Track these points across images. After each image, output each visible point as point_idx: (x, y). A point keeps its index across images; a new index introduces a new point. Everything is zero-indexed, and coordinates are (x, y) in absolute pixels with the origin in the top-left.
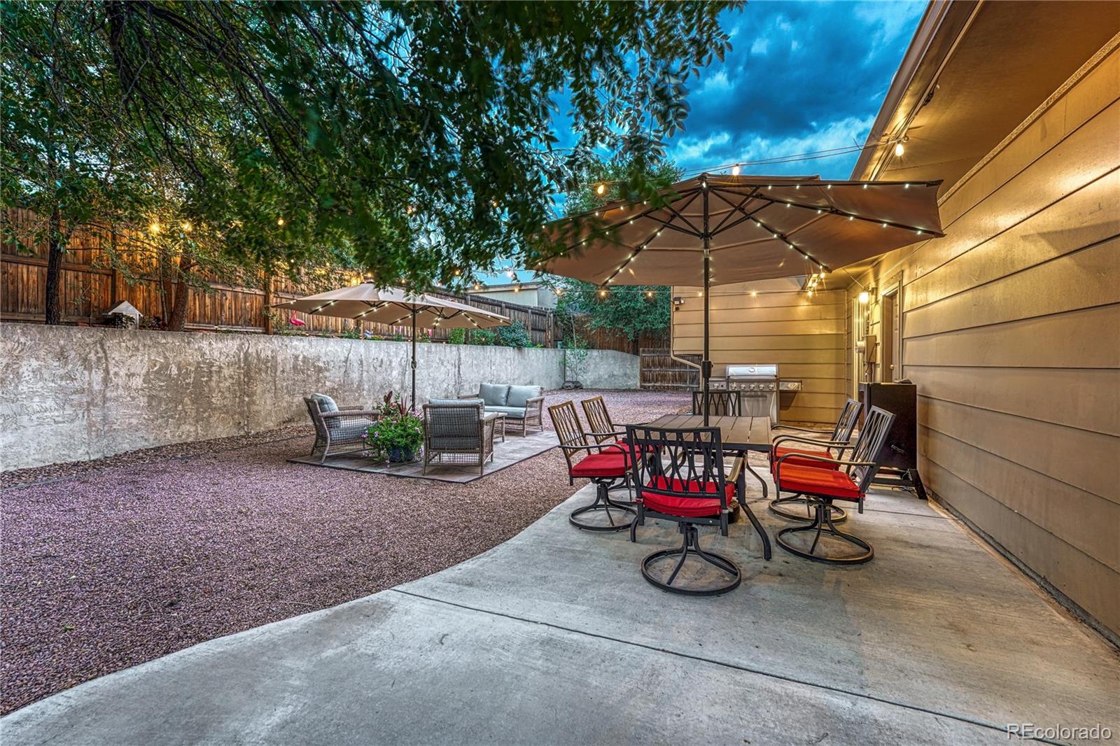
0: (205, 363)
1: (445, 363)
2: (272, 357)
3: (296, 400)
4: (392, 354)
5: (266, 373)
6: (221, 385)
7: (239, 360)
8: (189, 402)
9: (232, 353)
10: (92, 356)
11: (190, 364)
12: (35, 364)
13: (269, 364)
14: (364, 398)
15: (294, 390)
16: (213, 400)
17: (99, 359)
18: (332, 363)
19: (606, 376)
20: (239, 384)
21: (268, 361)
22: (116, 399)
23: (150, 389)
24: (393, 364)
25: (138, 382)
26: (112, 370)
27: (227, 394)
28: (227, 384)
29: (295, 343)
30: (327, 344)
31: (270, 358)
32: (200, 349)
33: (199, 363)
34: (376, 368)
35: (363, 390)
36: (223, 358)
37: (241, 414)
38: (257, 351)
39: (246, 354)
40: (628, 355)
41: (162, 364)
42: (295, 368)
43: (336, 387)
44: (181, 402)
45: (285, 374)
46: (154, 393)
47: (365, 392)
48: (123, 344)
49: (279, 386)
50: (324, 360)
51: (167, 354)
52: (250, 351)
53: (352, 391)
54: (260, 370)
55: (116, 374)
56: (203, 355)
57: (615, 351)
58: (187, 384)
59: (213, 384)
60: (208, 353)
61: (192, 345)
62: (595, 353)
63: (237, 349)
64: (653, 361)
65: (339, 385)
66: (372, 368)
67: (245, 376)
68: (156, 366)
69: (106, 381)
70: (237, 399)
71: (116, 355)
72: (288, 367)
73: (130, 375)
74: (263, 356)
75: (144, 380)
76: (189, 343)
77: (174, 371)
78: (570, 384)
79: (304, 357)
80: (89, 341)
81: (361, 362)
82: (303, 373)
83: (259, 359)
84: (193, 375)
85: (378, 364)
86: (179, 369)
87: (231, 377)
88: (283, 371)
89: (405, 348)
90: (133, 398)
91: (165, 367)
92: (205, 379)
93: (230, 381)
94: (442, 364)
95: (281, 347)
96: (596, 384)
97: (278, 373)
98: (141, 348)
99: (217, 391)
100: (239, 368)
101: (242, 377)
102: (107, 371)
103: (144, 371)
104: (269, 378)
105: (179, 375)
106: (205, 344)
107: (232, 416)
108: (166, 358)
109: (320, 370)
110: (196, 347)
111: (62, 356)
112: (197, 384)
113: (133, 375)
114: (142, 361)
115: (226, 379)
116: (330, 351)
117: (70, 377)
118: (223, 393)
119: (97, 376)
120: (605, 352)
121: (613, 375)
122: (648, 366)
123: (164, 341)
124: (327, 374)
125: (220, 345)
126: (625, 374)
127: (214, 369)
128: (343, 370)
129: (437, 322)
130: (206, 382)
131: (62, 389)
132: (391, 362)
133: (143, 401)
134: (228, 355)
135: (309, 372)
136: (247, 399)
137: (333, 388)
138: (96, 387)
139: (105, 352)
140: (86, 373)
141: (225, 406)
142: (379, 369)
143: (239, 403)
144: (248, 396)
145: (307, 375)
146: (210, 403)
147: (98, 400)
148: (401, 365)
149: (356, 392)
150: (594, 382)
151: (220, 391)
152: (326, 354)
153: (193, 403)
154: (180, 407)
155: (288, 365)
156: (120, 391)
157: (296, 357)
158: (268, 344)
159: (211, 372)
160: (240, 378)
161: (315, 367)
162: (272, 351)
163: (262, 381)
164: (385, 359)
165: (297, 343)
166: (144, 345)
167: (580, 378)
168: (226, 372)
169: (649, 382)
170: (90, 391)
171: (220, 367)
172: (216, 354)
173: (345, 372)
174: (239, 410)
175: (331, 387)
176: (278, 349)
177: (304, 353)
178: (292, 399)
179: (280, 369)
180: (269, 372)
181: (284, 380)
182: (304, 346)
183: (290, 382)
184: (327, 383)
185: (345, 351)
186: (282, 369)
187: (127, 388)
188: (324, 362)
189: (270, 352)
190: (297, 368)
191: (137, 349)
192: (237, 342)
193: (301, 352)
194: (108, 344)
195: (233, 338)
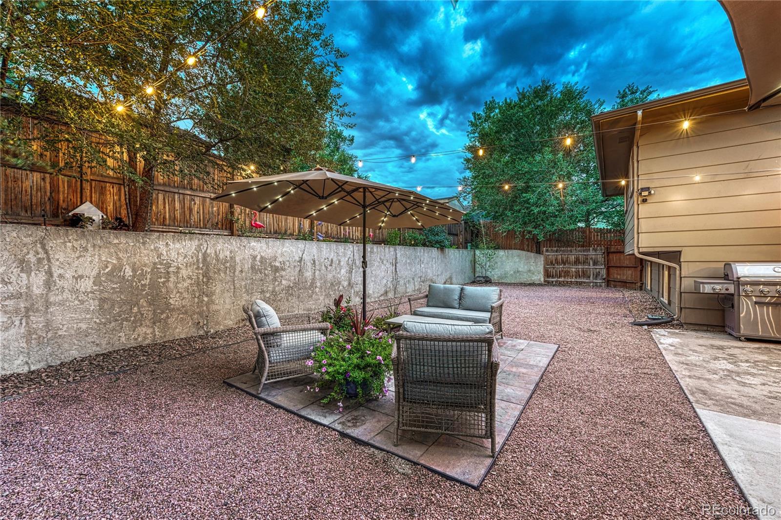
0: (161, 264)
1: (385, 262)
2: (231, 258)
4: (341, 254)
5: (225, 273)
6: (179, 285)
7: (198, 260)
8: (145, 304)
9: (190, 253)
10: (31, 257)
11: (145, 265)
13: (228, 264)
14: (317, 294)
15: (253, 289)
16: (171, 301)
17: (40, 261)
18: (287, 263)
19: (512, 272)
20: (198, 284)
21: (226, 261)
22: (61, 304)
23: (101, 292)
24: (342, 263)
25: (87, 285)
26: (56, 272)
27: (185, 295)
28: (186, 285)
29: (253, 244)
30: (283, 245)
31: (228, 258)
32: (156, 249)
33: (155, 264)
34: (326, 268)
35: (316, 287)
36: (181, 258)
37: (200, 314)
38: (216, 252)
39: (205, 255)
40: (532, 254)
41: (114, 265)
42: (253, 267)
43: (291, 285)
44: (137, 304)
45: (244, 274)
46: (106, 295)
47: (317, 290)
48: (68, 244)
49: (238, 286)
50: (281, 260)
51: (121, 255)
52: (208, 251)
53: (306, 288)
54: (219, 270)
55: (61, 276)
56: (159, 256)
57: (519, 251)
58: (142, 285)
59: (171, 285)
60: (165, 253)
61: (147, 245)
62: (501, 253)
63: (196, 250)
64: (556, 259)
65: (294, 283)
66: (323, 268)
67: (203, 276)
68: (107, 267)
69: (49, 284)
70: (196, 300)
71: (61, 256)
72: (247, 266)
73: (78, 278)
74: (221, 256)
75: (94, 283)
76: (144, 243)
77: (129, 272)
78: (481, 279)
79: (262, 257)
80: (28, 240)
81: (314, 261)
82: (261, 273)
83: (218, 260)
84: (149, 276)
85: (329, 263)
86: (134, 270)
87: (190, 278)
88: (241, 271)
89: (352, 249)
90: (82, 302)
91: (119, 268)
92: (163, 280)
93: (189, 281)
94: (382, 262)
95: (239, 248)
96: (502, 278)
97: (237, 273)
98: (90, 249)
99: (175, 292)
100: (198, 268)
101: (201, 277)
102: (50, 273)
103: (94, 273)
104: (228, 278)
105: (134, 276)
106: (161, 244)
107: (191, 316)
108: (119, 259)
109: (276, 270)
110: (152, 247)
112: (153, 285)
113: (81, 277)
114: (91, 262)
115: (184, 280)
116: (285, 251)
118: (181, 293)
119: (37, 280)
120: (511, 252)
121: (518, 272)
122: (552, 263)
123: (116, 241)
124: (283, 273)
125: (178, 245)
126: (530, 271)
127: (171, 269)
128: (298, 269)
129: (383, 222)
130: (164, 283)
132: (340, 261)
133: (93, 305)
134: (186, 256)
135: (266, 272)
136: (206, 299)
137: (289, 287)
138: (37, 291)
139: (46, 252)
140: (24, 275)
141: (183, 307)
142: (329, 268)
143: (198, 303)
144: (207, 296)
145: (265, 274)
146: (168, 304)
147: (40, 305)
148: (348, 264)
149: (310, 289)
150: (501, 277)
151: (178, 292)
152: (282, 255)
153: (150, 304)
154: (135, 309)
156: (66, 295)
157: (254, 258)
158: (226, 245)
159: (168, 273)
160: (198, 278)
161: (272, 267)
162: (231, 252)
163: (221, 281)
164: (335, 259)
165: (255, 244)
166: (94, 246)
167: (488, 274)
168: (184, 273)
169: (553, 277)
170: (29, 295)
171: (178, 268)
172: (173, 255)
173: (299, 271)
174: (198, 310)
175: (287, 285)
176: (237, 249)
177: (262, 254)
178: (251, 297)
179: (238, 269)
180: (227, 272)
181: (243, 280)
182: (261, 247)
183: (248, 282)
184: (284, 282)
185: (299, 251)
186: (240, 269)
187: (74, 291)
188: (280, 262)
189: (228, 253)
190: (255, 268)
191: (86, 249)
192: (196, 242)
193: (259, 253)
194: (50, 244)
195: (191, 239)
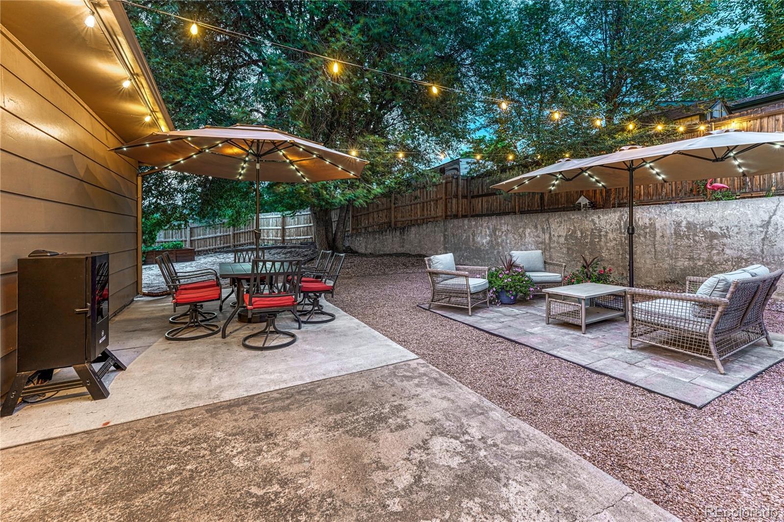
0: (596, 230)
3: (679, 264)
5: (645, 237)
6: (608, 244)
9: (614, 222)
10: (545, 227)
11: (587, 230)
12: (529, 230)
15: (677, 254)
17: (547, 228)
22: (554, 248)
23: (568, 244)
25: (562, 240)
26: (553, 233)
27: (612, 251)
28: (612, 244)
31: (648, 225)
32: (593, 220)
33: (592, 229)
36: (608, 226)
37: (623, 267)
41: (573, 230)
42: (677, 233)
43: (745, 256)
45: (665, 239)
46: (570, 246)
48: (556, 220)
49: (659, 249)
50: (720, 224)
51: (575, 225)
55: (554, 235)
56: (595, 224)
58: (586, 242)
59: (602, 244)
60: (598, 223)
61: (588, 219)
63: (618, 219)
68: (570, 231)
69: (550, 238)
70: (620, 256)
71: (553, 226)
72: (669, 231)
73: (559, 236)
75: (565, 239)
76: (586, 217)
77: (579, 234)
79: (689, 223)
80: (544, 220)
82: (688, 239)
84: (589, 237)
86: (582, 234)
87: (615, 239)
88: (663, 236)
90: (561, 248)
91: (574, 232)
92: (597, 240)
93: (615, 242)
95: (659, 215)
97: (658, 238)
98: (563, 222)
99: (605, 249)
100: (621, 233)
101: (623, 240)
102: (550, 234)
103: (565, 234)
105: (582, 237)
106: (595, 218)
108: (574, 227)
109: (714, 236)
110: (591, 219)
111: (536, 227)
112: (592, 242)
114: (563, 229)
115: (611, 241)
116: (730, 214)
117: (538, 236)
118: (609, 250)
119: (547, 236)
124: (725, 240)
125: (606, 217)
127: (602, 233)
128: (760, 237)
130: (598, 242)
131: (537, 241)
133: (565, 251)
134: (611, 225)
135: (697, 238)
138: (547, 241)
139: (549, 225)
140: (543, 234)
145: (694, 240)
147: (548, 248)
152: (723, 219)
155: (668, 232)
156: (556, 244)
157: (679, 224)
158: (645, 214)
159: (600, 235)
161: (704, 233)
162: (650, 219)
165: (678, 210)
166: (564, 220)
168: (611, 236)
171: (607, 232)
172: (603, 223)
173: (763, 239)
174: (621, 264)
175: (735, 256)
176: (656, 217)
177: (688, 219)
178: (675, 262)
179: (659, 234)
180: (647, 236)
181: (664, 244)
182: (688, 213)
183: (672, 247)
184: (728, 251)
185: (761, 213)
186: (661, 234)
187: (558, 243)
188: (721, 228)
189: (647, 220)
190: (680, 234)
191: (561, 222)
192: (618, 214)
193: (685, 218)
194: (550, 221)
195: (615, 212)
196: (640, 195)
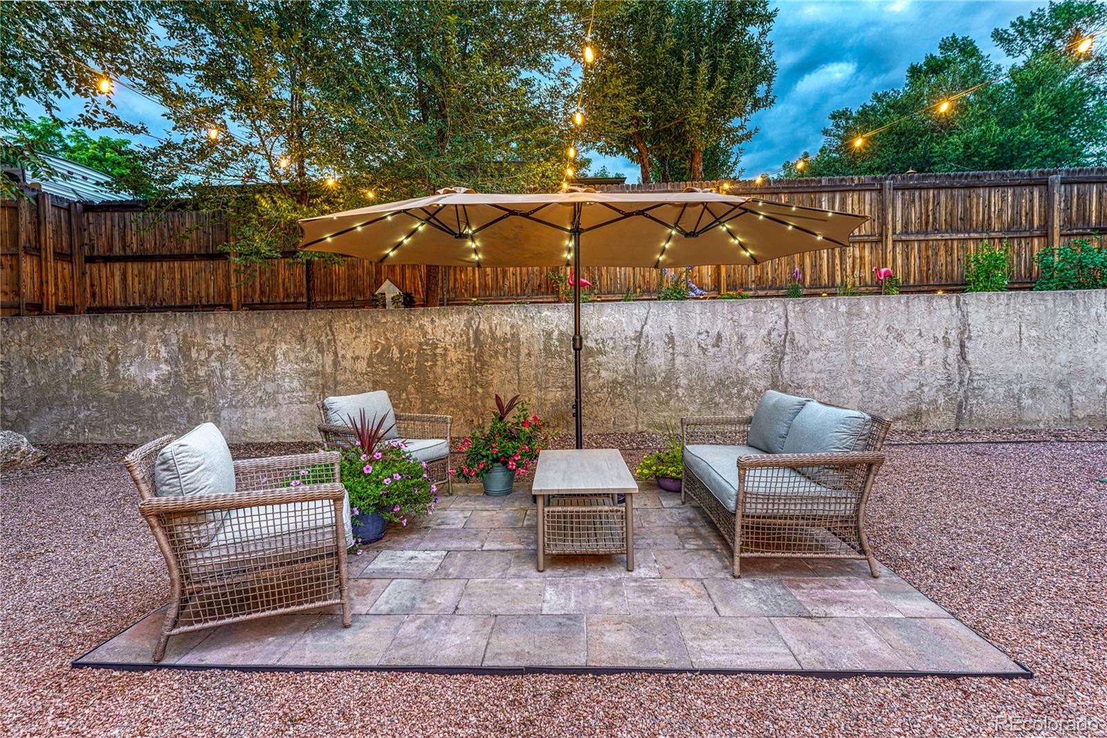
0: (427, 344)
1: (908, 337)
2: (513, 335)
3: (550, 396)
4: (744, 323)
5: (505, 356)
6: (448, 371)
7: (468, 340)
8: (413, 391)
9: (459, 331)
10: (324, 340)
11: (411, 346)
12: (284, 347)
13: (509, 344)
14: (679, 399)
15: (547, 382)
16: (439, 389)
17: (329, 341)
18: (611, 343)
20: (470, 371)
21: (506, 340)
22: (345, 383)
23: (374, 373)
24: (749, 342)
25: (362, 366)
26: (341, 353)
27: (455, 383)
28: (455, 370)
29: (545, 313)
30: (600, 312)
31: (509, 336)
32: (421, 327)
33: (421, 344)
34: (704, 350)
35: (677, 387)
36: (448, 338)
37: (474, 409)
38: (491, 328)
39: (477, 333)
41: (383, 346)
42: (547, 349)
43: (620, 379)
44: (405, 390)
45: (533, 359)
46: (378, 378)
47: (681, 391)
48: (348, 326)
49: (524, 376)
50: (595, 336)
51: (388, 335)
52: (481, 327)
53: (652, 387)
54: (496, 352)
55: (343, 357)
56: (425, 334)
58: (409, 369)
59: (439, 370)
60: (430, 331)
61: (412, 323)
63: (465, 325)
65: (624, 376)
66: (696, 349)
67: (476, 360)
68: (377, 348)
69: (336, 363)
70: (468, 390)
71: (341, 337)
72: (538, 346)
73: (356, 358)
74: (499, 333)
75: (368, 364)
76: (409, 321)
77: (396, 354)
79: (560, 333)
80: (321, 323)
81: (671, 339)
82: (561, 357)
83: (494, 339)
84: (415, 359)
85: (710, 341)
86: (401, 352)
87: (459, 362)
88: (529, 355)
89: (781, 311)
90: (360, 383)
91: (387, 349)
92: (430, 363)
93: (459, 366)
94: (899, 338)
95: (524, 321)
97: (522, 357)
98: (364, 330)
99: (443, 379)
100: (469, 350)
101: (473, 361)
102: (336, 354)
103: (367, 354)
104: (510, 364)
105: (401, 358)
106: (425, 321)
107: (463, 411)
108: (387, 339)
109: (589, 353)
110: (417, 325)
111: (302, 339)
112: (420, 369)
113: (358, 358)
114: (364, 342)
115: (453, 365)
116: (606, 322)
117: (307, 360)
118: (450, 381)
119: (329, 359)
123: (384, 320)
124: (602, 359)
125: (444, 322)
127: (439, 351)
128: (633, 352)
129: (663, 251)
130: (431, 367)
131: (304, 371)
132: (742, 338)
134: (453, 335)
136: (480, 390)
137: (615, 381)
138: (328, 370)
139: (333, 334)
140: (320, 355)
141: (453, 398)
142: (712, 351)
143: (470, 395)
144: (482, 386)
145: (568, 359)
146: (436, 393)
147: (330, 384)
148: (768, 342)
149: (663, 389)
151: (447, 379)
152: (600, 328)
153: (418, 391)
154: (404, 396)
155: (536, 346)
156: (348, 375)
157: (549, 335)
158: (505, 317)
159: (435, 355)
160: (470, 363)
162: (512, 327)
163: (500, 367)
164: (727, 334)
165: (549, 314)
166: (366, 326)
168: (452, 355)
170: (324, 374)
171: (446, 349)
172: (440, 333)
173: (636, 356)
174: (470, 404)
175: (610, 379)
176: (520, 323)
177: (561, 328)
178: (545, 394)
179: (524, 351)
180: (508, 355)
181: (531, 367)
182: (560, 318)
183: (541, 370)
184: (603, 374)
185: (635, 321)
186: (527, 351)
187: (353, 372)
188: (596, 340)
189: (508, 328)
190: (551, 350)
191: (360, 330)
192: (465, 316)
193: (556, 326)
194: (335, 326)
195: (459, 313)
196: (474, 287)
